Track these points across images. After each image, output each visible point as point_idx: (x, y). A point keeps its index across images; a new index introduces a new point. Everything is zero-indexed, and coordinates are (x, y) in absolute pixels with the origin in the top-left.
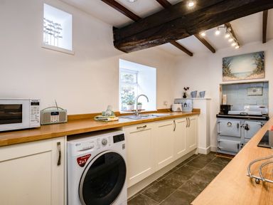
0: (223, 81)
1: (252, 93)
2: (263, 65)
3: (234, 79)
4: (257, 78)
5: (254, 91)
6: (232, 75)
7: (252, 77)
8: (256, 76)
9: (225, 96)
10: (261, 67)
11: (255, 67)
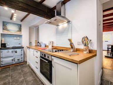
0: (3, 32)
1: (16, 39)
2: (21, 29)
3: (9, 32)
4: (18, 33)
5: (17, 38)
6: (8, 30)
7: (17, 33)
8: (18, 32)
9: (3, 39)
10: (20, 30)
11: (18, 29)
